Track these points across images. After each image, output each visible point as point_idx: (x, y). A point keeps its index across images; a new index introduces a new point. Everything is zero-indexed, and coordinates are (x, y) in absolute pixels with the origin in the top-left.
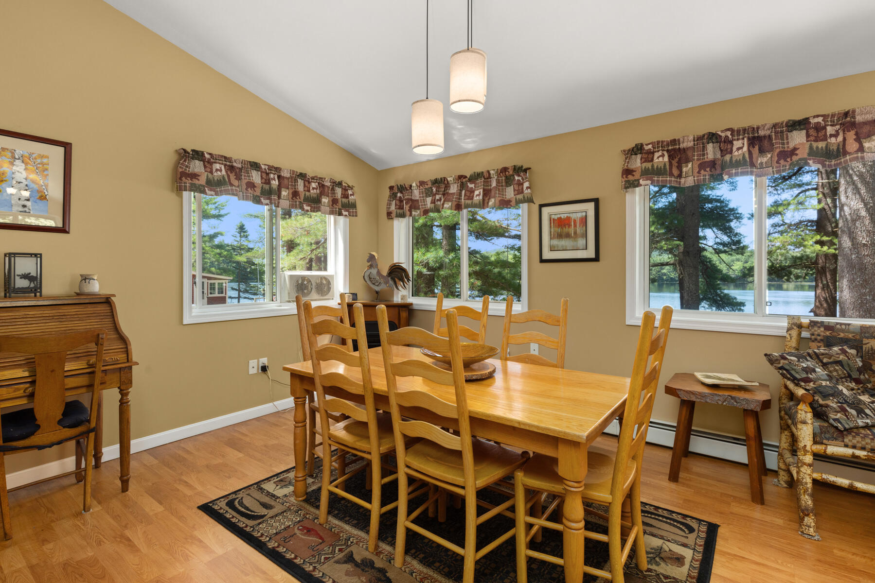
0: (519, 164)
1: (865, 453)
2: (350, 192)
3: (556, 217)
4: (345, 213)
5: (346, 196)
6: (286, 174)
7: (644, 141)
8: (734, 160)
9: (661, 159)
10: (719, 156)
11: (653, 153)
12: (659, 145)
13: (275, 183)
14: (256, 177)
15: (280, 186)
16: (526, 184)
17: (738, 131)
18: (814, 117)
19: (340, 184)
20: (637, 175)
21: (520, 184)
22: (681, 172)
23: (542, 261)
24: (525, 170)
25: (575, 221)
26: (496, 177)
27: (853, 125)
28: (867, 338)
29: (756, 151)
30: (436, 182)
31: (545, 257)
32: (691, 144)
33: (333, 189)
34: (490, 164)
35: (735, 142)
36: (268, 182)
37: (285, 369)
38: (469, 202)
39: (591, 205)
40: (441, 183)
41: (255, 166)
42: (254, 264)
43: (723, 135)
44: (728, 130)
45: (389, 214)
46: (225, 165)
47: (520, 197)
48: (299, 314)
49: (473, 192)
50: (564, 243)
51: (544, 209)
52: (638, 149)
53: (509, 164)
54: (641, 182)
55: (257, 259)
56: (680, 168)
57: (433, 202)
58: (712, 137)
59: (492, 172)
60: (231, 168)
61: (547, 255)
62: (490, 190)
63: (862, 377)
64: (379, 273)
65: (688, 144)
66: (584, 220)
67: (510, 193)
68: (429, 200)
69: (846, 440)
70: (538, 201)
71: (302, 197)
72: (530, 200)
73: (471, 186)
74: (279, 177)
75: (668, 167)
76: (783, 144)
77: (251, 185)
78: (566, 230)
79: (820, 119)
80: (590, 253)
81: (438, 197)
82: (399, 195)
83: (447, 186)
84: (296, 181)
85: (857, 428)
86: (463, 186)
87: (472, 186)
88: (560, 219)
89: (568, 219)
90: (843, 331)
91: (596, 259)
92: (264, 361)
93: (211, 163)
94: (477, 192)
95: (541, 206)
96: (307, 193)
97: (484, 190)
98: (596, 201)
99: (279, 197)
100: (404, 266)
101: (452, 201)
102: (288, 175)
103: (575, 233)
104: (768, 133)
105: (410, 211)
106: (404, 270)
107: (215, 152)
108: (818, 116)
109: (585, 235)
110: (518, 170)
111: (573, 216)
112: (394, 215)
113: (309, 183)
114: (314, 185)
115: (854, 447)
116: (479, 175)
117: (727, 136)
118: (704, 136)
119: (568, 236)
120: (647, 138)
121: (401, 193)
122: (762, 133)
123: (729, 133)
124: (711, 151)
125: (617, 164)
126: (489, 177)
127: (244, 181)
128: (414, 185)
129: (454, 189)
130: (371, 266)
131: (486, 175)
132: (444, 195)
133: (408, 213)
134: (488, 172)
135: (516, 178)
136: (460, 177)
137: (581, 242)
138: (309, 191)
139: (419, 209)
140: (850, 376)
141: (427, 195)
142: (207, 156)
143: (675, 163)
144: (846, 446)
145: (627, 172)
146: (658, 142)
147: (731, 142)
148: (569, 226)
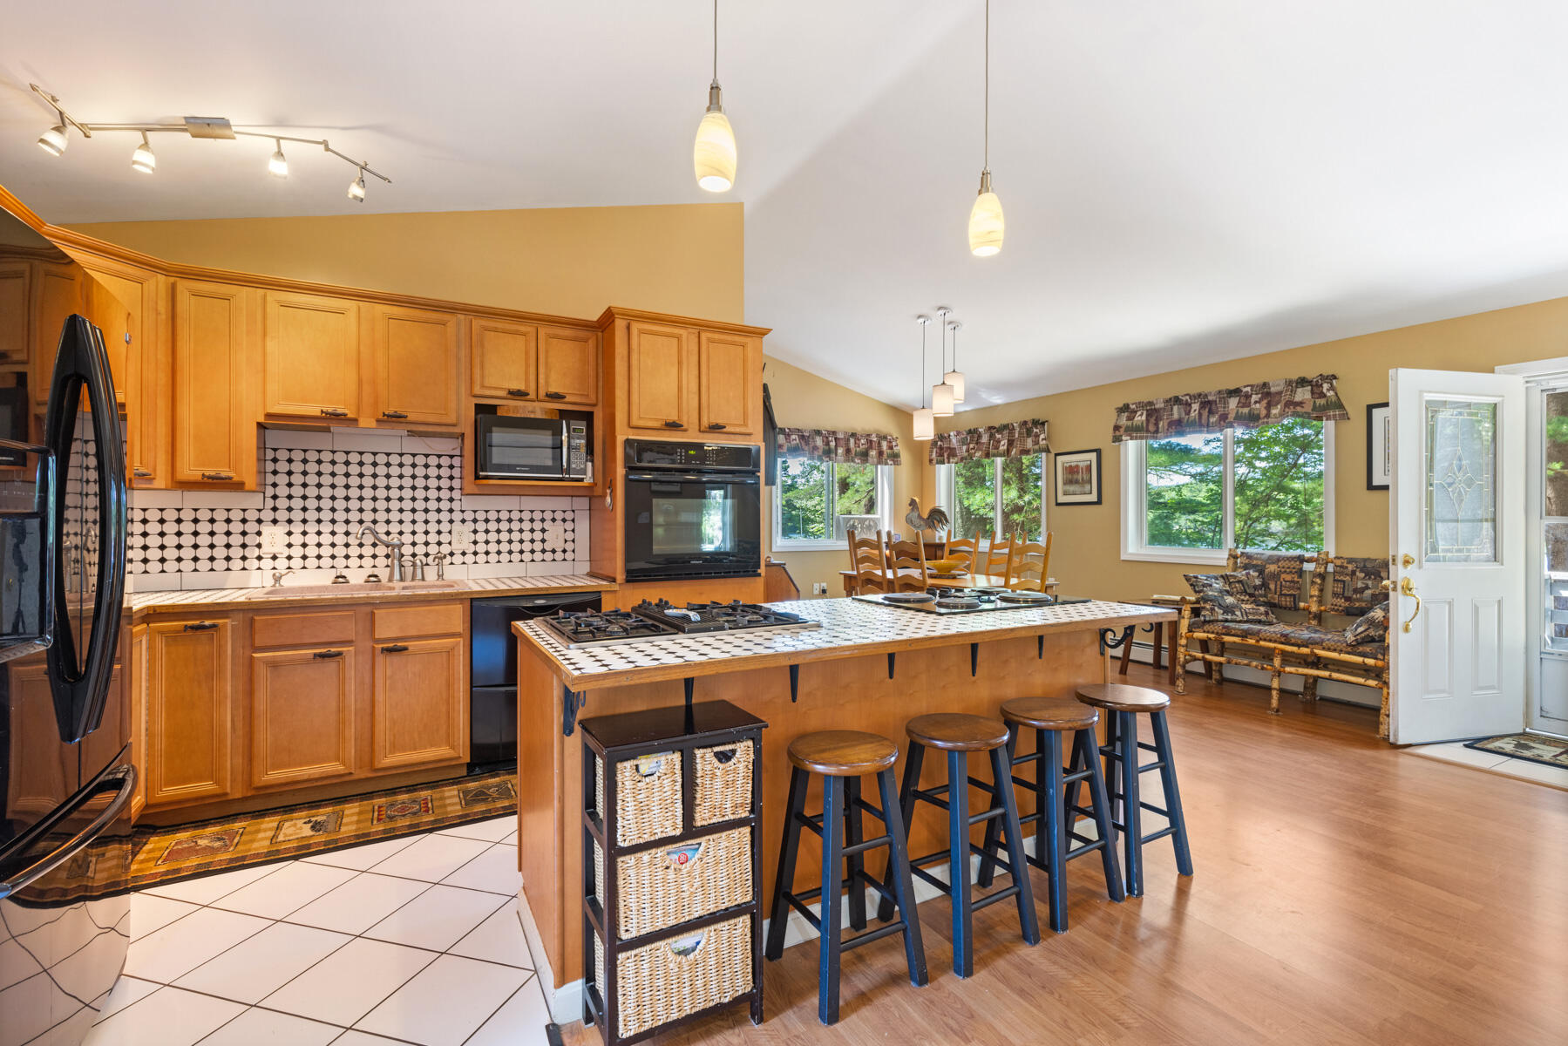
0: (1036, 417)
1: (1213, 635)
2: (894, 444)
3: (1067, 465)
4: (890, 462)
5: (891, 448)
6: (840, 436)
7: (1130, 402)
8: (1190, 419)
9: (1140, 418)
10: (1183, 415)
11: (1136, 412)
12: (1141, 405)
13: (833, 444)
14: (819, 441)
15: (836, 446)
16: (1042, 436)
17: (1194, 396)
18: (1245, 387)
19: (885, 438)
20: (1122, 430)
21: (1037, 436)
22: (1158, 428)
23: (1058, 504)
24: (1043, 424)
25: (1082, 469)
26: (1018, 429)
27: (1268, 394)
28: (1269, 564)
29: (1205, 413)
30: (970, 432)
31: (1059, 501)
32: (1162, 405)
33: (879, 443)
34: (1014, 418)
35: (1193, 405)
36: (827, 444)
37: (841, 574)
38: (995, 451)
39: (1093, 456)
40: (973, 433)
41: (818, 433)
42: (795, 508)
43: (1184, 399)
44: (1187, 395)
45: (931, 461)
46: (798, 435)
47: (1036, 447)
48: (850, 550)
49: (1000, 442)
50: (1071, 488)
51: (1058, 458)
52: (1125, 408)
53: (1028, 418)
54: (1124, 438)
55: (799, 502)
56: (1156, 424)
57: (968, 451)
58: (1177, 400)
59: (1015, 425)
60: (802, 437)
61: (1062, 499)
62: (1014, 440)
63: (1257, 592)
64: (920, 517)
65: (1160, 405)
66: (1089, 468)
67: (1029, 443)
68: (965, 448)
69: (1205, 628)
70: (1053, 452)
71: (853, 452)
72: (1047, 451)
73: (998, 436)
74: (836, 439)
75: (1145, 425)
76: (1224, 408)
77: (815, 448)
78: (1075, 477)
79: (1248, 389)
80: (1093, 497)
81: (971, 446)
82: (939, 443)
83: (980, 436)
84: (848, 440)
85: (1217, 621)
86: (992, 436)
87: (1000, 436)
88: (1071, 466)
89: (1077, 466)
90: (1257, 559)
91: (1099, 502)
92: (824, 585)
93: (789, 435)
94: (1002, 443)
95: (1056, 455)
96: (858, 449)
97: (1009, 440)
98: (1098, 452)
99: (836, 455)
100: (942, 509)
101: (982, 450)
102: (842, 437)
103: (1082, 479)
104: (1214, 398)
105: (948, 459)
106: (942, 513)
107: (792, 427)
108: (1248, 386)
109: (1090, 482)
110: (1036, 423)
111: (1081, 464)
112: (934, 462)
113: (859, 440)
114: (862, 441)
115: (1208, 632)
116: (1005, 427)
117: (1187, 400)
118: (1170, 399)
119: (1077, 482)
120: (1132, 398)
121: (941, 441)
122: (1210, 398)
123: (1188, 397)
124: (1176, 412)
125: (1111, 418)
126: (1013, 429)
127: (811, 446)
128: (952, 434)
129: (985, 439)
130: (913, 510)
131: (1011, 427)
132: (977, 443)
133: (946, 460)
134: (1012, 424)
135: (1035, 430)
136: (990, 428)
137: (1087, 487)
138: (859, 447)
139: (956, 456)
140: (1245, 591)
141: (963, 444)
142: (787, 430)
143: (1152, 420)
144: (1204, 632)
145: (1117, 428)
146: (1140, 403)
147: (1190, 405)
148: (1078, 473)
